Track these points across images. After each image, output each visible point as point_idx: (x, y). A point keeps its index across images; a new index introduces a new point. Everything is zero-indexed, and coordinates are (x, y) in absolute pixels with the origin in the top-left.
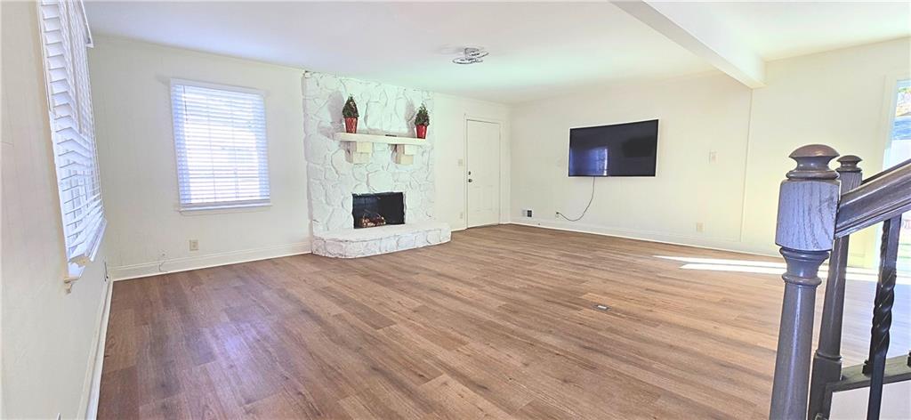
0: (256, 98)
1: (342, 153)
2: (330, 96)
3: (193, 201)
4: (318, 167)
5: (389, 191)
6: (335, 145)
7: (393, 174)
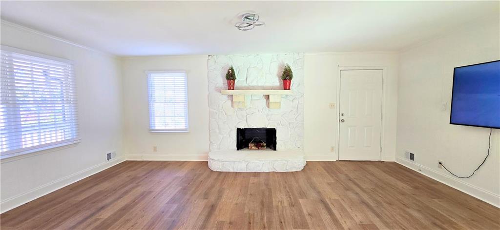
0: (183, 74)
1: (229, 102)
2: (223, 68)
3: (156, 128)
4: (215, 111)
5: (264, 127)
6: (225, 97)
7: (267, 115)
